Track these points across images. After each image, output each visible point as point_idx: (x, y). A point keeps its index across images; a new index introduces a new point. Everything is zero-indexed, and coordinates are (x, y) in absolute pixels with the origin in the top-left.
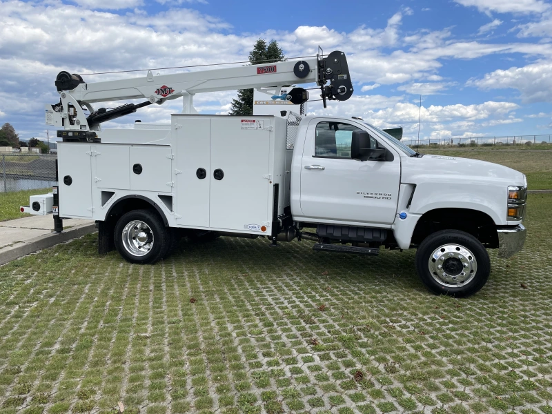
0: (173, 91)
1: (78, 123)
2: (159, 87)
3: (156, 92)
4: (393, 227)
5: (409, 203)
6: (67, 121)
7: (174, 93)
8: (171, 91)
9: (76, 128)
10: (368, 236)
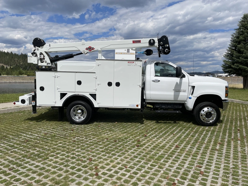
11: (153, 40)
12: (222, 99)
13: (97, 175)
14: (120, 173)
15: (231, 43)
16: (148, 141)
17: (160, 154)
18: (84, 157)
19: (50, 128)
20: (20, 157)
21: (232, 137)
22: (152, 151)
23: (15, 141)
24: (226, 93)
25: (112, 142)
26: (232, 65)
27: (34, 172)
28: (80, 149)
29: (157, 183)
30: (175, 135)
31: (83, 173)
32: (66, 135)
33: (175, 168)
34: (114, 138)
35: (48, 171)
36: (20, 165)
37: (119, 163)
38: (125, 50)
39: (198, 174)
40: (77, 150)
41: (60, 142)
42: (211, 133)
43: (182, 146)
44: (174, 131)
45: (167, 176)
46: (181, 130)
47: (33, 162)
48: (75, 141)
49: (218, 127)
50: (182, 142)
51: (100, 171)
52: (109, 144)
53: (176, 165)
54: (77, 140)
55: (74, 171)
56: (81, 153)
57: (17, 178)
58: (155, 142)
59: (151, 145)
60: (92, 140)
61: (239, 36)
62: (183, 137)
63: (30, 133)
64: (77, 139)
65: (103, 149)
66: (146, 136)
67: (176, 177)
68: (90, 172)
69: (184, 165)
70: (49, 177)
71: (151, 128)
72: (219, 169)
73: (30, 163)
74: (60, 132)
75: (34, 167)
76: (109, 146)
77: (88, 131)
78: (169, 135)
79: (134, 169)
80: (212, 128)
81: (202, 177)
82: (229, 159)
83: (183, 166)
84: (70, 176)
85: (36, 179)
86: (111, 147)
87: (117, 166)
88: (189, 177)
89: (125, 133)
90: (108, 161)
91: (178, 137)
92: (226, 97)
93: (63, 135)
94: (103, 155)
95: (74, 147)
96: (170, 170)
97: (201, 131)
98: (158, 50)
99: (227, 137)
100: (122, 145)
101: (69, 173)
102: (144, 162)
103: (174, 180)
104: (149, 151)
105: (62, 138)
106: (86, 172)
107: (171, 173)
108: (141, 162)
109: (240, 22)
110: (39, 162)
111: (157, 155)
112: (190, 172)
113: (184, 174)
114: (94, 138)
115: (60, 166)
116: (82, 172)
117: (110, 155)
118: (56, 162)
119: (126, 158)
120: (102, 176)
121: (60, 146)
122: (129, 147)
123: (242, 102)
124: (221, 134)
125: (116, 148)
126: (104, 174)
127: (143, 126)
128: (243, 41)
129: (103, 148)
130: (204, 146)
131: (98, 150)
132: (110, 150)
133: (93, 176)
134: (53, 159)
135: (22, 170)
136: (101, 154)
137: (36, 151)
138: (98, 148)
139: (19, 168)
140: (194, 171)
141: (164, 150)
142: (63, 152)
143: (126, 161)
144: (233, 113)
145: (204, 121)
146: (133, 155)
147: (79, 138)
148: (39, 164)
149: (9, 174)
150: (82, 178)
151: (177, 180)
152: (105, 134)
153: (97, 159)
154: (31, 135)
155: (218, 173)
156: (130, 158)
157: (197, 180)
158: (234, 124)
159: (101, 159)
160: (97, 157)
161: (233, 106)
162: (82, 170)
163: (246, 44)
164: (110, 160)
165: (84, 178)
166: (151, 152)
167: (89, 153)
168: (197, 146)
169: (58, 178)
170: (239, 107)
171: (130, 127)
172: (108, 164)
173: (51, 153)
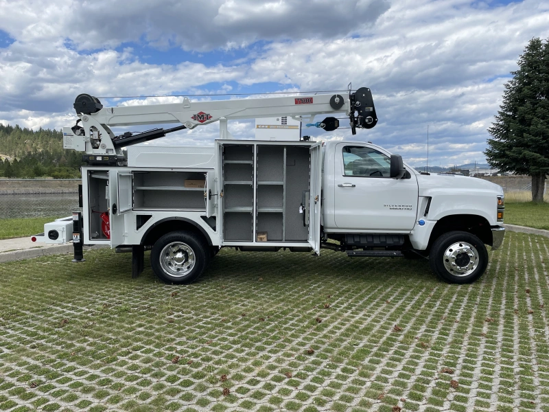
0: (211, 117)
1: (104, 147)
2: (196, 113)
3: (192, 118)
4: (412, 232)
5: (427, 212)
6: (90, 145)
7: (212, 119)
8: (208, 117)
9: (101, 151)
10: (390, 241)
11: (339, 96)
12: (491, 224)
13: (226, 392)
14: (277, 389)
15: (505, 103)
16: (333, 317)
17: (361, 345)
18: (196, 356)
19: (115, 293)
20: (53, 357)
21: (516, 307)
22: (345, 340)
23: (38, 323)
24: (498, 212)
25: (254, 322)
26: (507, 150)
27: (87, 390)
28: (184, 339)
29: (358, 407)
30: (391, 305)
31: (195, 389)
32: (153, 307)
33: (396, 374)
34: (258, 313)
35: (118, 387)
36: (55, 376)
37: (272, 368)
38: (278, 120)
39: (446, 387)
40: (178, 340)
41: (138, 322)
42: (469, 299)
43: (408, 327)
44: (388, 296)
45: (379, 392)
46: (403, 293)
47: (82, 368)
48: (171, 321)
49: (482, 286)
50: (407, 319)
51: (233, 385)
52: (248, 326)
53: (397, 369)
54: (176, 318)
55: (176, 385)
56: (188, 347)
57: (50, 403)
58: (348, 321)
59: (340, 326)
60: (209, 317)
61: (522, 88)
62: (408, 308)
63: (70, 305)
64: (175, 316)
65: (236, 338)
66: (327, 307)
67: (399, 394)
68: (211, 388)
69: (414, 369)
70: (122, 399)
71: (338, 290)
72: (491, 375)
73: (76, 371)
74: (137, 302)
75: (86, 379)
76: (249, 330)
77: (200, 299)
78: (378, 305)
79: (306, 380)
80: (470, 288)
81: (455, 394)
82: (510, 354)
83: (413, 371)
84: (168, 397)
85: (92, 405)
86: (253, 333)
87: (269, 374)
88: (428, 394)
89: (282, 300)
90: (249, 363)
91: (398, 309)
92: (499, 219)
93: (145, 308)
94: (237, 350)
95: (171, 333)
96: (386, 381)
97: (447, 295)
98: (351, 118)
99: (503, 307)
100: (276, 327)
101: (164, 390)
102: (328, 365)
103: (395, 402)
104: (337, 340)
105: (143, 314)
106: (202, 388)
107: (388, 387)
108: (322, 363)
109: (523, 57)
110: (96, 367)
111: (354, 348)
112: (428, 384)
113: (415, 387)
114: (213, 314)
115: (144, 376)
116: (193, 387)
117: (253, 350)
118: (134, 368)
119: (289, 355)
120: (239, 395)
121: (140, 333)
122: (293, 331)
123: (532, 230)
124: (490, 301)
125: (264, 335)
126: (242, 390)
127: (319, 287)
128: (530, 97)
129: (236, 334)
130: (455, 326)
131: (224, 339)
132: (251, 340)
133: (217, 397)
134: (127, 360)
135: (59, 387)
136: (231, 348)
137: (88, 345)
138: (224, 336)
139: (53, 382)
140: (437, 381)
141: (369, 336)
142: (147, 345)
143: (288, 362)
144: (513, 255)
145: (452, 273)
146: (302, 349)
147: (180, 313)
148: (97, 372)
149: (32, 395)
150: (195, 401)
151: (401, 400)
152: (237, 304)
153: (223, 359)
154: (73, 309)
155: (490, 384)
156: (296, 356)
157: (445, 400)
158: (516, 278)
159: (232, 358)
160: (223, 355)
161: (512, 240)
162: (193, 383)
163: (536, 104)
164: (252, 361)
165: (199, 400)
166: (342, 341)
167: (206, 346)
168: (440, 326)
169: (140, 402)
170: (527, 241)
171: (292, 289)
172: (249, 370)
173: (122, 347)
